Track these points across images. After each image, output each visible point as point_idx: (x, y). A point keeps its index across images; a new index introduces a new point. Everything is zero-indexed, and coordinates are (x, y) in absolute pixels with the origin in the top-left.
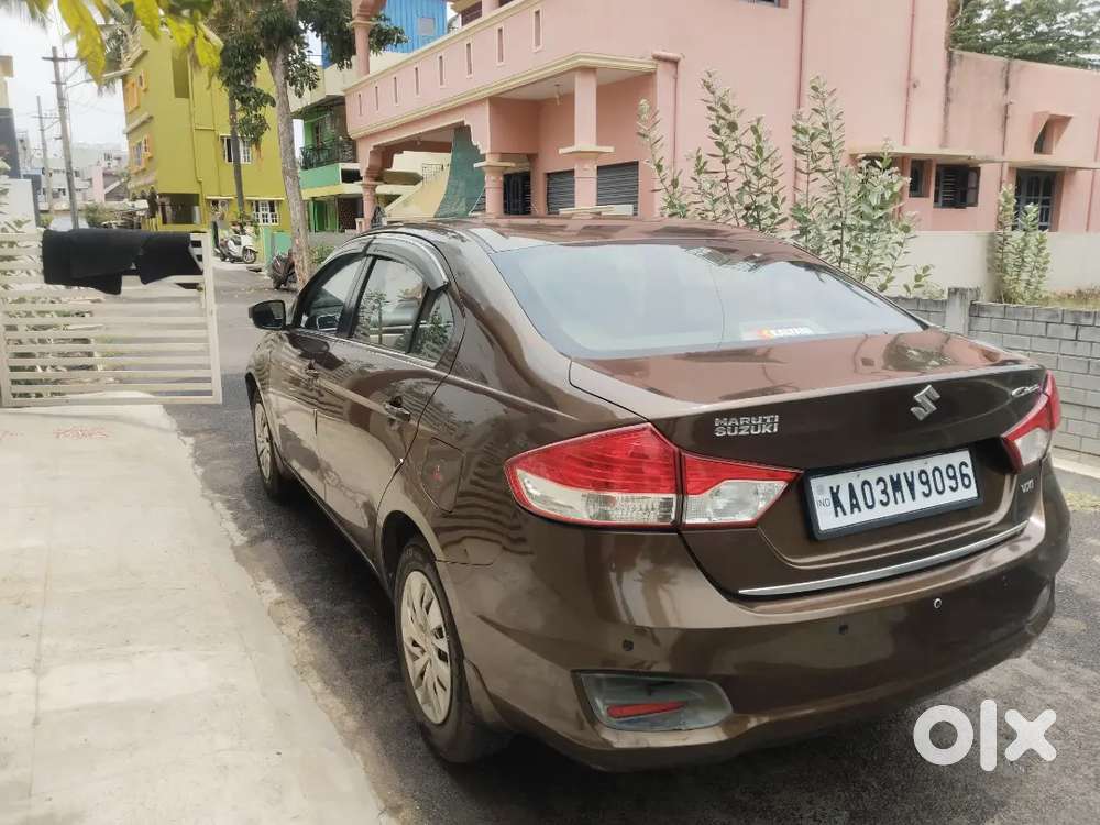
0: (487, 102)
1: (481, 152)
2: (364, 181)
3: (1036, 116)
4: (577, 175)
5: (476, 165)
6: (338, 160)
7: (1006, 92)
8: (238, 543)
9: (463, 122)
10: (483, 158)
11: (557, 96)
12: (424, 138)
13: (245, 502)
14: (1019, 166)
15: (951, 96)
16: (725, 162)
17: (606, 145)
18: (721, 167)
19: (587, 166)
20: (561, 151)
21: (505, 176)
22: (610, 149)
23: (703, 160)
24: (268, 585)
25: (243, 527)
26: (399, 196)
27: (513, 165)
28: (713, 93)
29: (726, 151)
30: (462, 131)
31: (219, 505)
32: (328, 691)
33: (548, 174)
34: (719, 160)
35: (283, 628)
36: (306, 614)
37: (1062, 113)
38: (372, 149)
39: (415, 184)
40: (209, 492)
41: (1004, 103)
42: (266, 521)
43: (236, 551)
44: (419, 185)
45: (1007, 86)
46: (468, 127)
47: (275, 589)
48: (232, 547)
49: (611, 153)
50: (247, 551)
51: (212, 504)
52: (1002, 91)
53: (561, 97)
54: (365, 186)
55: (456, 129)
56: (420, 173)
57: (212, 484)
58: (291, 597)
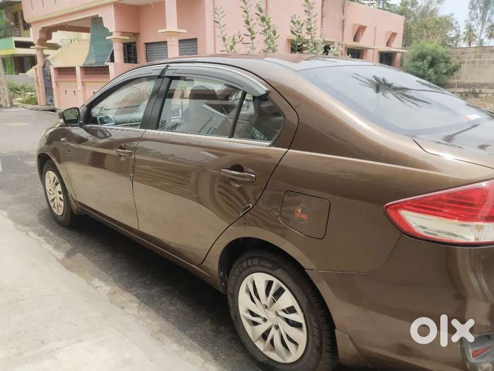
0: (113, 4)
1: (110, 31)
2: (37, 46)
3: (354, 25)
4: (168, 43)
5: (107, 38)
6: (11, 35)
7: (343, 14)
8: (60, 258)
9: (98, 15)
10: (111, 34)
11: (152, 4)
12: (71, 24)
13: (47, 231)
14: (348, 47)
15: (324, 15)
16: (253, 38)
17: (183, 29)
18: (250, 41)
19: (174, 39)
20: (160, 31)
21: (124, 44)
22: (185, 31)
23: (242, 37)
24: (96, 282)
25: (57, 247)
26: (49, 55)
27: (128, 38)
28: (246, 4)
29: (253, 33)
30: (97, 20)
31: (32, 234)
32: (183, 347)
33: (146, 44)
34: (250, 37)
35: (126, 310)
36: (134, 298)
37: (364, 25)
38: (40, 29)
39: (57, 49)
40: (19, 226)
41: (342, 19)
42: (69, 241)
43: (62, 262)
44: (60, 50)
45: (344, 11)
46: (101, 18)
47: (103, 285)
48: (58, 260)
49: (186, 33)
50: (68, 262)
51: (27, 234)
52: (342, 13)
53: (154, 4)
54: (38, 49)
55: (92, 19)
56: (60, 44)
57: (19, 221)
58: (117, 288)
